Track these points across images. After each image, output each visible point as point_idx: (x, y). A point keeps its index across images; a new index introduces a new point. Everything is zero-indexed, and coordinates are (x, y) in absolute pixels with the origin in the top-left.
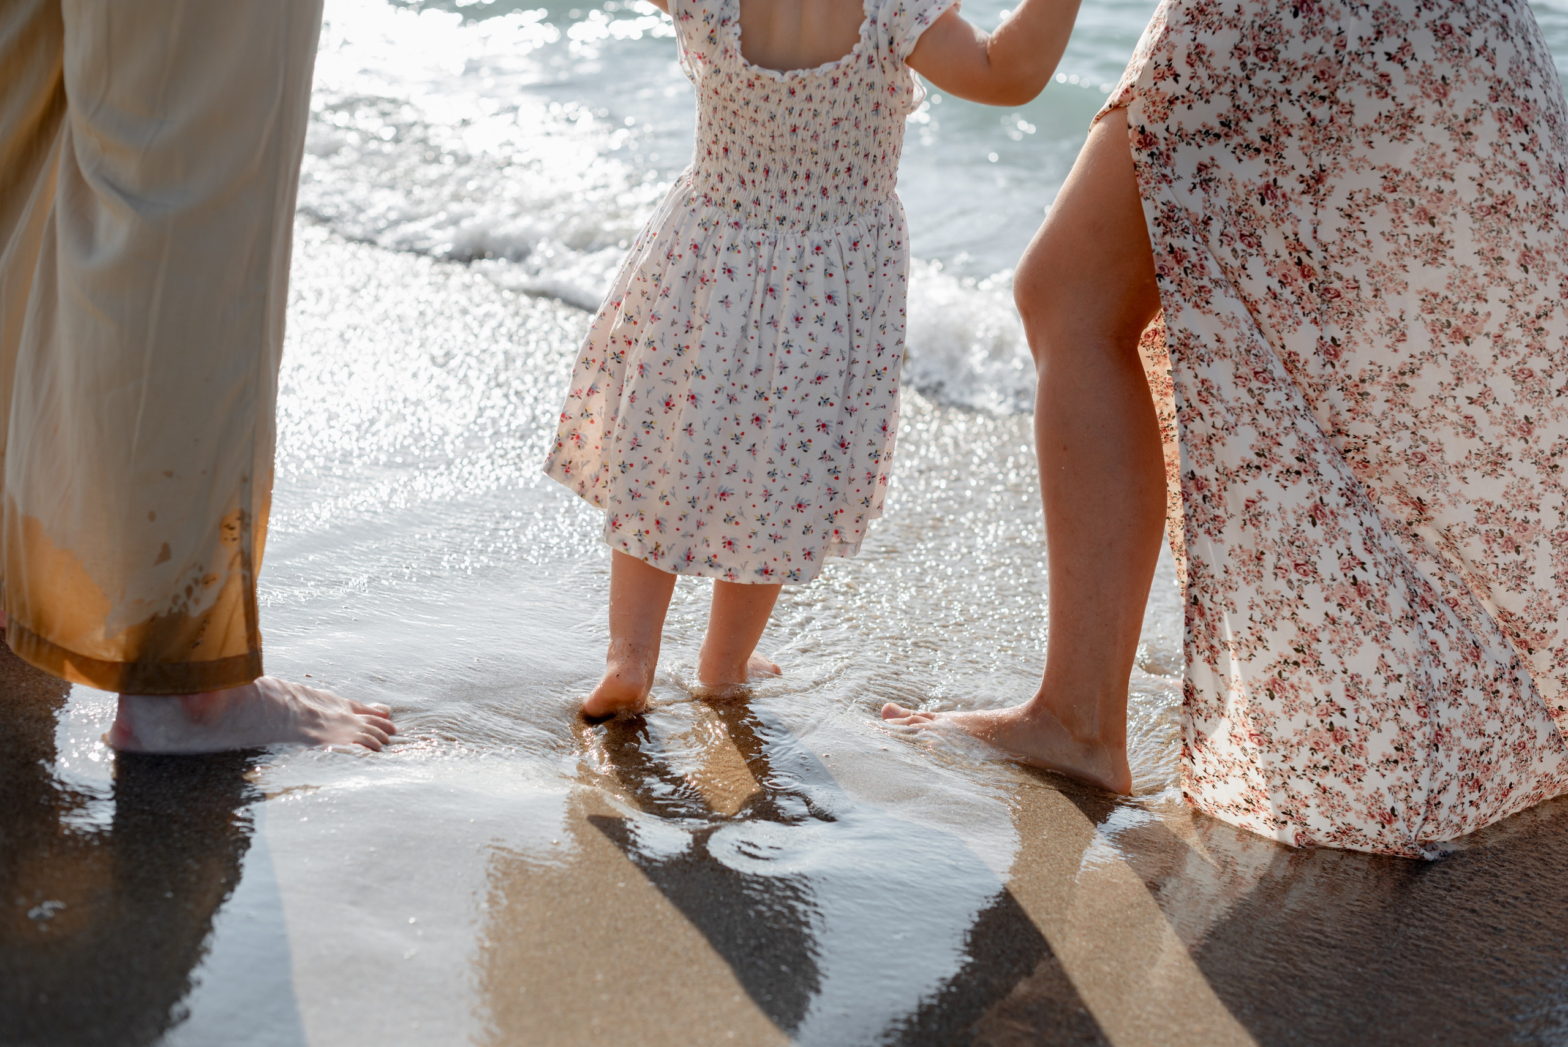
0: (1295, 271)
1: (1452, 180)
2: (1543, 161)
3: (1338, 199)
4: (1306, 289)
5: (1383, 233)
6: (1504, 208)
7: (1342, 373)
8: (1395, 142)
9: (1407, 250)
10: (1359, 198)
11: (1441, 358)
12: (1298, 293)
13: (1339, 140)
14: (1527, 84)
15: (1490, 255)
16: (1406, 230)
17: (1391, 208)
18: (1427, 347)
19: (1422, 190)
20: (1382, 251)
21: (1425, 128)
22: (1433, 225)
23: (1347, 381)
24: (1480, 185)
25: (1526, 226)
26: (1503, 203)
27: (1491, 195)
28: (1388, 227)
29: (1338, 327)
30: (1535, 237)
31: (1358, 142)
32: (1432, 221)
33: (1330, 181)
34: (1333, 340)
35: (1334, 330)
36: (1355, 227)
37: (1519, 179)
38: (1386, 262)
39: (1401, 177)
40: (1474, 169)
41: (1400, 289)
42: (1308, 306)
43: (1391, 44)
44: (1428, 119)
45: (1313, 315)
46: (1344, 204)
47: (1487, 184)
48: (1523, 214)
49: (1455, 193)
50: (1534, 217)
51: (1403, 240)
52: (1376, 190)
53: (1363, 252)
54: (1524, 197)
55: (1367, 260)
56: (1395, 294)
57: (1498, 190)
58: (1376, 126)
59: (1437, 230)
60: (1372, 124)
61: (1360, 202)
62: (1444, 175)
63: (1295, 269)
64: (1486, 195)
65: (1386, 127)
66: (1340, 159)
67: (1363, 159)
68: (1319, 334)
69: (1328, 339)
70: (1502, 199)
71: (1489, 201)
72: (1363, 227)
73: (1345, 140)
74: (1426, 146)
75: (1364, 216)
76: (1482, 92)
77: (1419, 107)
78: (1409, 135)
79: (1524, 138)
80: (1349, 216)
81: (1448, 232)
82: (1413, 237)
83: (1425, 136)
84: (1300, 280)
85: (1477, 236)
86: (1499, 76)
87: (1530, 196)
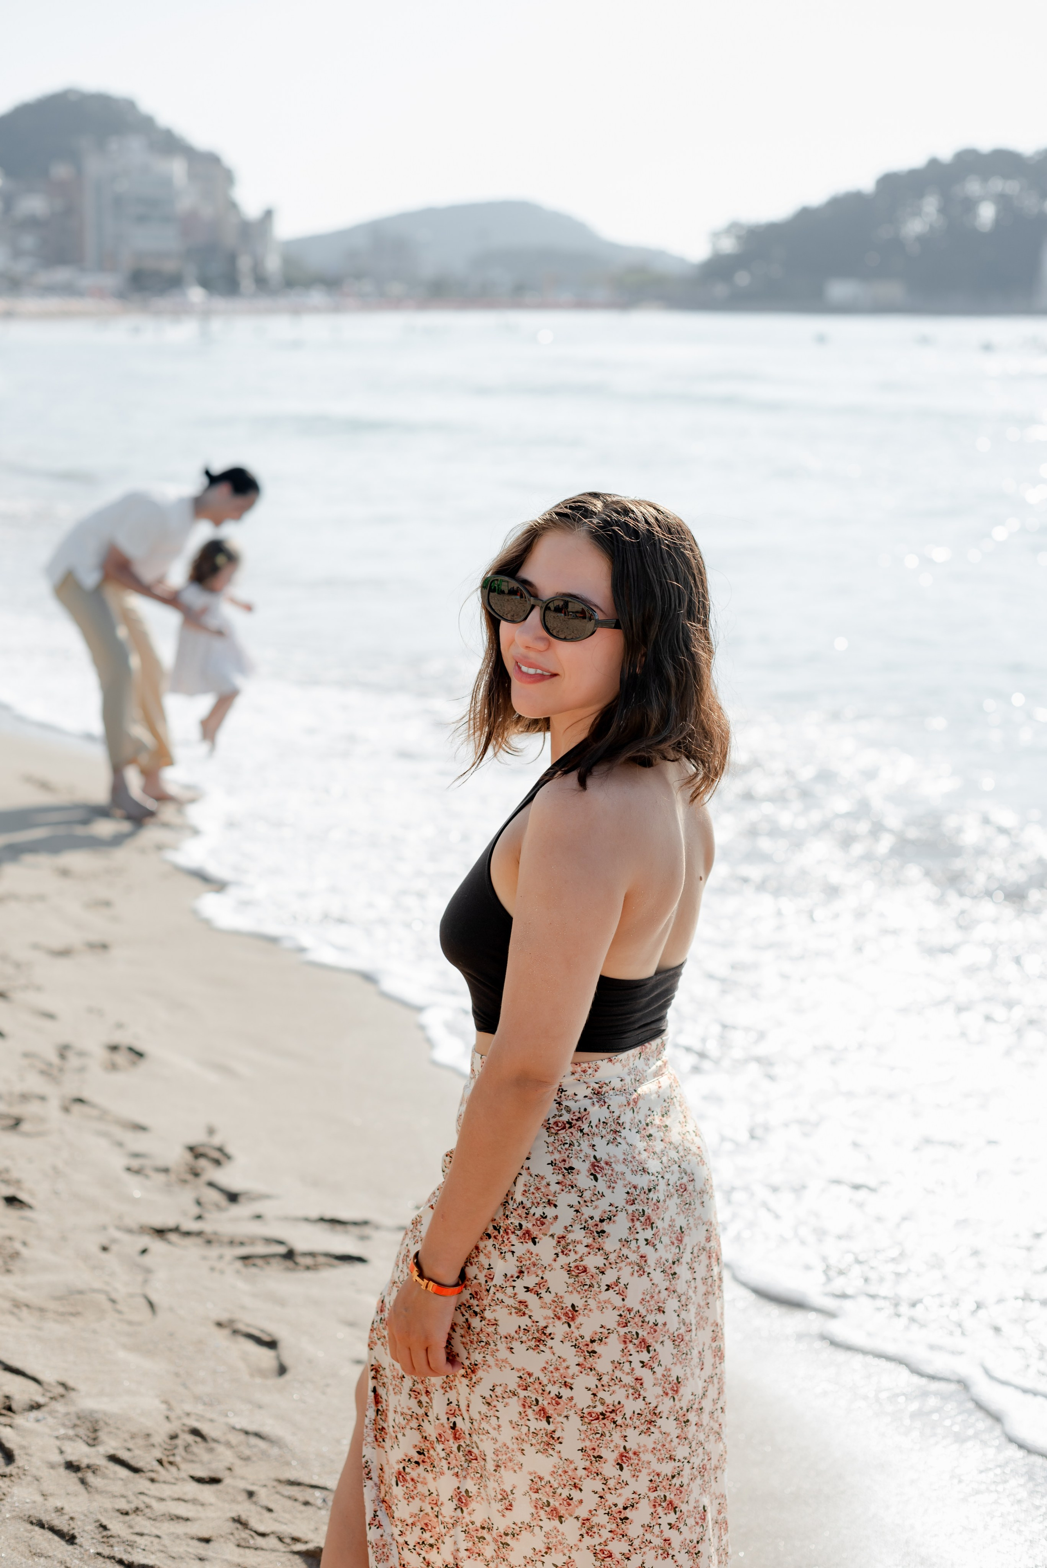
0: (449, 1433)
1: (571, 1388)
2: (659, 1375)
3: (483, 1389)
4: (455, 1449)
5: (511, 1422)
6: (613, 1415)
7: (467, 1519)
8: (531, 1351)
9: (526, 1438)
10: (499, 1391)
11: (537, 1529)
12: (448, 1451)
13: (487, 1343)
14: (661, 1310)
15: (591, 1453)
16: (528, 1423)
17: (521, 1402)
18: (527, 1519)
19: (546, 1393)
20: (507, 1435)
21: (554, 1343)
22: (549, 1423)
23: (471, 1526)
24: (594, 1395)
25: (630, 1432)
26: (612, 1411)
27: (603, 1404)
28: (516, 1418)
29: (472, 1483)
30: (634, 1440)
31: (502, 1346)
32: (548, 1419)
33: (480, 1373)
34: (467, 1491)
35: (470, 1485)
36: (491, 1413)
37: (631, 1391)
38: (509, 1444)
39: (532, 1380)
40: (592, 1381)
41: (516, 1468)
42: (454, 1463)
43: (530, 1280)
44: (558, 1337)
45: (456, 1470)
46: (487, 1394)
47: (601, 1394)
48: (629, 1421)
49: (572, 1399)
50: (638, 1423)
51: (524, 1429)
52: (512, 1386)
53: (494, 1434)
54: (631, 1406)
55: (495, 1440)
56: (512, 1472)
57: (609, 1400)
58: (516, 1336)
59: (551, 1428)
60: (513, 1334)
61: (498, 1394)
62: (565, 1384)
63: (450, 1432)
64: (598, 1403)
65: (524, 1338)
66: (488, 1357)
67: (505, 1361)
68: (458, 1485)
69: (463, 1490)
70: (612, 1408)
71: (600, 1409)
72: (497, 1414)
73: (492, 1344)
74: (555, 1358)
75: (500, 1406)
76: (611, 1319)
77: (551, 1326)
78: (542, 1347)
79: (645, 1356)
80: (489, 1404)
81: (559, 1430)
82: (532, 1430)
83: (554, 1349)
84: (452, 1441)
85: (583, 1436)
86: (629, 1306)
87: (639, 1405)
